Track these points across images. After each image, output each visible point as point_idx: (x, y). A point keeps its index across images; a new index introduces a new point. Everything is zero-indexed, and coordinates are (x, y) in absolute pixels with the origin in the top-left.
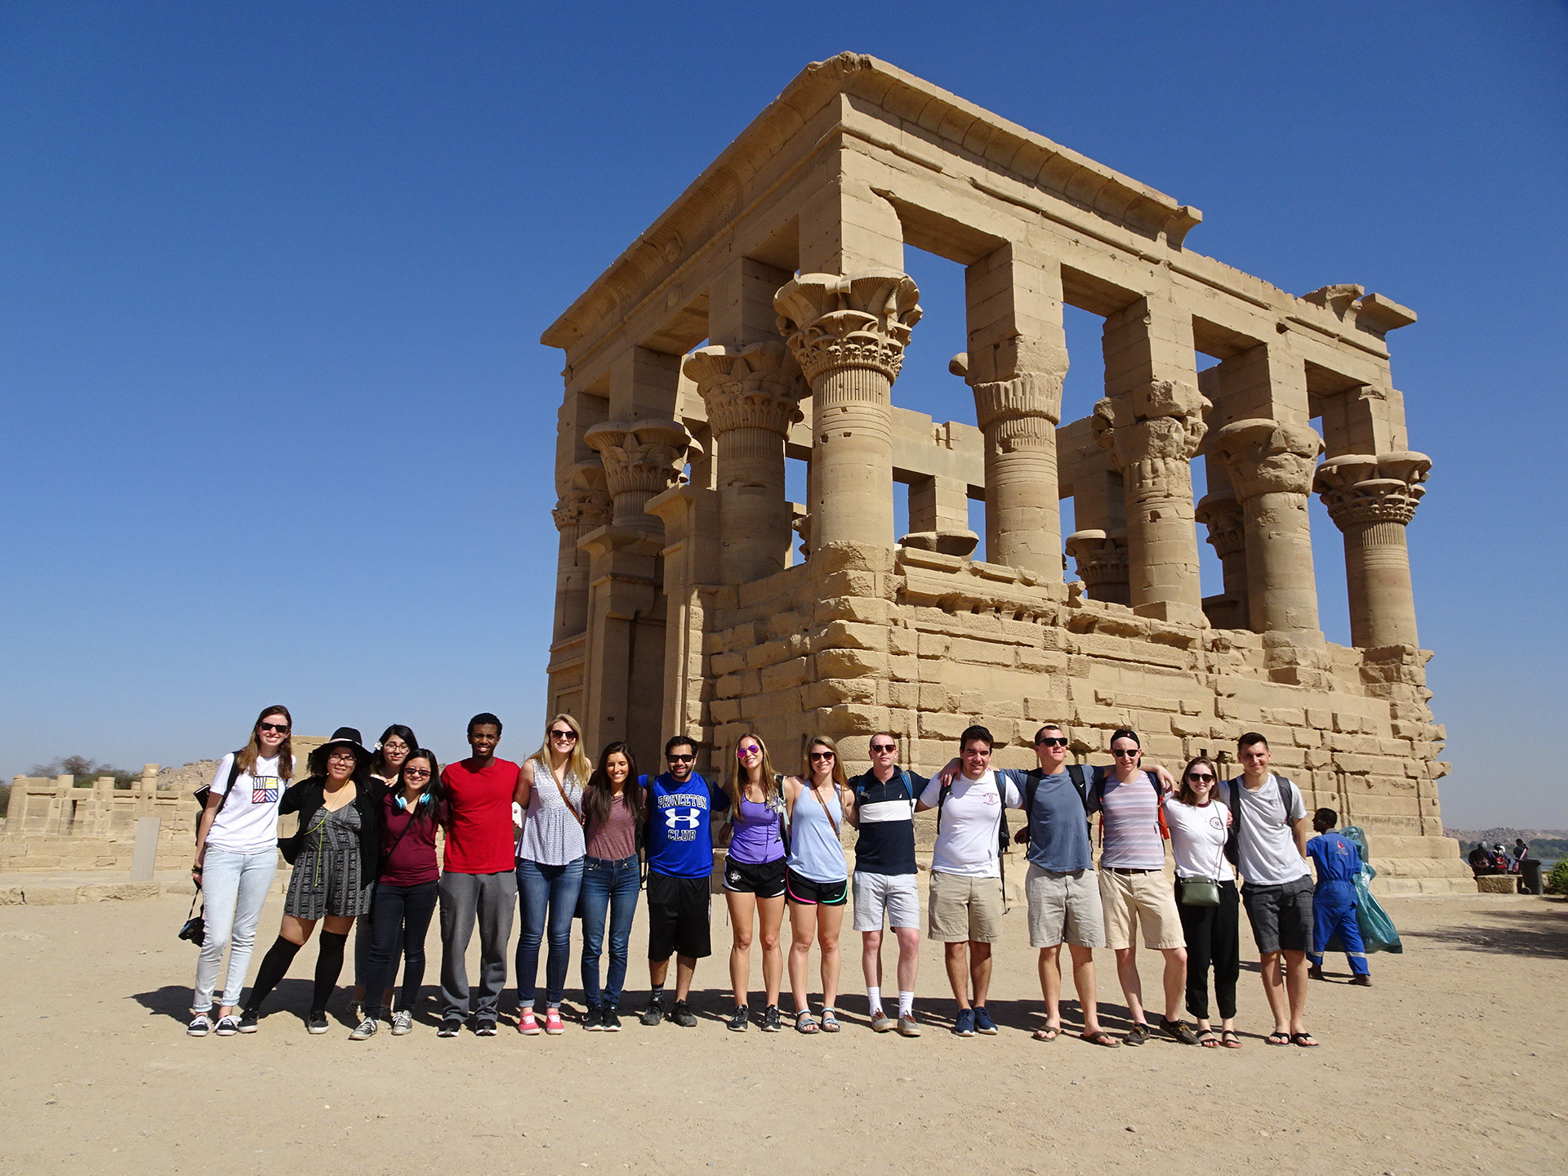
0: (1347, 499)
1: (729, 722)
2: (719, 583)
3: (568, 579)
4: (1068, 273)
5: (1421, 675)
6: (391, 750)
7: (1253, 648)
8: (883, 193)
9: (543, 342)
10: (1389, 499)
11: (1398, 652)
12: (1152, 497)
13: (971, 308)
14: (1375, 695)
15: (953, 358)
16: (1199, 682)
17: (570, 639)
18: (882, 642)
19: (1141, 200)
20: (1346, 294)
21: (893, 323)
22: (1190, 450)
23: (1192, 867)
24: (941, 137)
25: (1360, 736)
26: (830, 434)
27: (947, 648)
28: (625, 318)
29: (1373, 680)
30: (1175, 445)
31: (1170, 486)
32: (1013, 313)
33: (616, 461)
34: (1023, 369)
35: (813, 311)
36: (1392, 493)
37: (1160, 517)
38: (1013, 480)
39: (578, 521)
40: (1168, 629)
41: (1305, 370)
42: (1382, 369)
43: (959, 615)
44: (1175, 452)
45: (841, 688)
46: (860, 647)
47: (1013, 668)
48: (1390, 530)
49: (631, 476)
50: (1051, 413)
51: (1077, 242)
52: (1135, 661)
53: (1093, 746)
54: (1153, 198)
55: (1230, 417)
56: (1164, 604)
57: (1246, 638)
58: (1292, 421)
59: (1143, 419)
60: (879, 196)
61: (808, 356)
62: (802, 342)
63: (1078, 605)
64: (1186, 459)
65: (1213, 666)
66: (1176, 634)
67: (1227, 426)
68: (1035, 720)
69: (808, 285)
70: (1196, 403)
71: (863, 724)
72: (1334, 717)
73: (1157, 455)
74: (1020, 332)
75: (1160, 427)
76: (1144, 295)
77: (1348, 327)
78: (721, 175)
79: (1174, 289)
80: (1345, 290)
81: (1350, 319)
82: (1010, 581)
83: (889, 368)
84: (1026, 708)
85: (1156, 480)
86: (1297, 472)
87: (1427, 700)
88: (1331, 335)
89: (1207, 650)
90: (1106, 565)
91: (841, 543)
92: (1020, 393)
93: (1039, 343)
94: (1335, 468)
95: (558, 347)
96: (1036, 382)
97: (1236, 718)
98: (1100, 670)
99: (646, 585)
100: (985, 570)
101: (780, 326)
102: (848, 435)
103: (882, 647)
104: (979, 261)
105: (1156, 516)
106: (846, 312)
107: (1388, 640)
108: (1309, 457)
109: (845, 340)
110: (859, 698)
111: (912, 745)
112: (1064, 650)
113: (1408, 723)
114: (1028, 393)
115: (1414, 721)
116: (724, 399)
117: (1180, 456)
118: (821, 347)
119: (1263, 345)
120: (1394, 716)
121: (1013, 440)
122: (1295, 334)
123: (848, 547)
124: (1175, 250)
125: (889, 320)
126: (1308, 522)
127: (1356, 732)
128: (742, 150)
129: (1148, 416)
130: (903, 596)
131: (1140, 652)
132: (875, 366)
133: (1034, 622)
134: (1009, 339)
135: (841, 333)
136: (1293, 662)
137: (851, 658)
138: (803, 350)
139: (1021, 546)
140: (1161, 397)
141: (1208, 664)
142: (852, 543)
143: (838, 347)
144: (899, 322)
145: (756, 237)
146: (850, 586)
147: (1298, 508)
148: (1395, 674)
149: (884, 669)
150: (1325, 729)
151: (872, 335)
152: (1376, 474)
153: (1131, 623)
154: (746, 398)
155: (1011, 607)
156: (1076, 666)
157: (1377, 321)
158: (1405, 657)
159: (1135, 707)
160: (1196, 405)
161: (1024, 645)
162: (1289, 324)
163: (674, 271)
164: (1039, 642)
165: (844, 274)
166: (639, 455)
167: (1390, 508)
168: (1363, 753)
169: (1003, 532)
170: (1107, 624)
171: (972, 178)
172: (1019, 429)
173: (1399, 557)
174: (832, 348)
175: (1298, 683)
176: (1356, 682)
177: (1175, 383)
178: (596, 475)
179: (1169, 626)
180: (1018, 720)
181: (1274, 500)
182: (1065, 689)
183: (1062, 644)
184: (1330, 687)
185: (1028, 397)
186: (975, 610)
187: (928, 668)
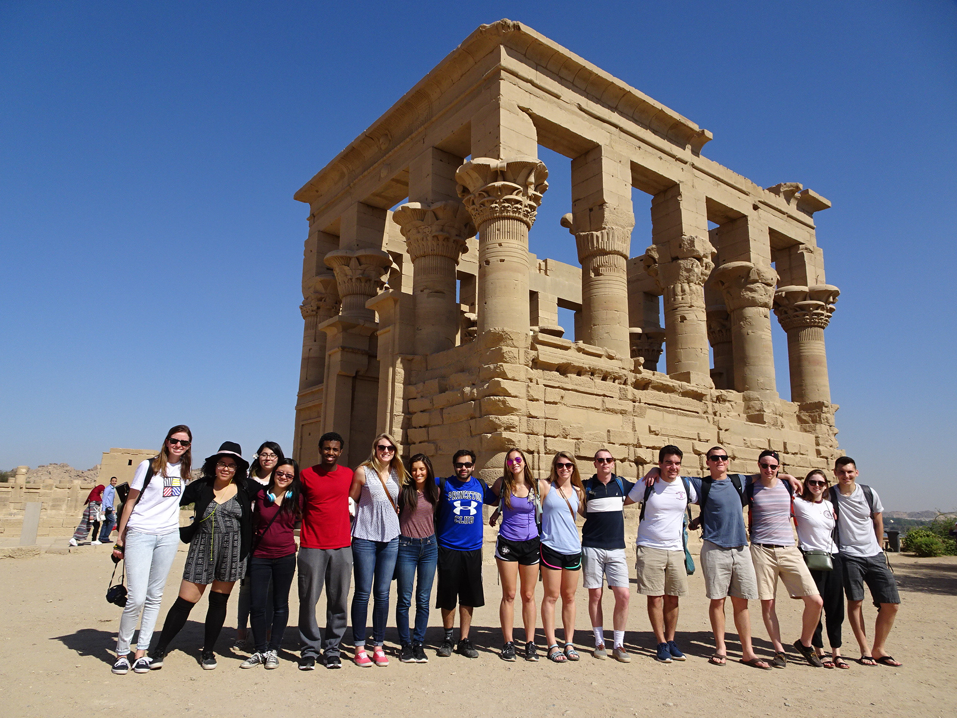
0: (790, 312)
1: (420, 442)
2: (414, 354)
3: (310, 350)
4: (635, 167)
5: (832, 421)
6: (264, 458)
7: (737, 401)
8: (525, 110)
9: (296, 199)
10: (815, 313)
11: (820, 406)
12: (681, 307)
13: (574, 186)
14: (806, 431)
15: (564, 216)
16: (709, 421)
17: (311, 388)
18: (522, 393)
19: (678, 124)
20: (792, 188)
21: (531, 191)
22: (704, 279)
23: (812, 544)
24: (560, 77)
25: (799, 456)
26: (491, 260)
27: (562, 397)
28: (352, 184)
29: (805, 422)
30: (695, 275)
31: (692, 300)
32: (602, 189)
33: (343, 275)
34: (608, 224)
35: (481, 182)
36: (817, 310)
37: (686, 320)
38: (600, 294)
39: (317, 313)
40: (692, 388)
41: (769, 233)
42: (811, 235)
43: (569, 377)
44: (695, 278)
45: (497, 421)
46: (509, 395)
47: (601, 411)
48: (815, 332)
49: (354, 285)
50: (624, 253)
51: (640, 148)
52: (672, 408)
53: (648, 460)
54: (685, 123)
55: (724, 260)
56: (689, 373)
57: (733, 395)
58: (761, 263)
59: (676, 259)
60: (523, 111)
61: (477, 210)
62: (473, 201)
63: (640, 373)
64: (702, 284)
65: (717, 412)
66: (697, 392)
67: (724, 265)
68: (614, 444)
69: (479, 164)
70: (708, 250)
71: (511, 445)
72: (785, 444)
73: (685, 281)
74: (606, 202)
75: (687, 264)
76: (678, 183)
77: (792, 208)
78: (419, 95)
79: (695, 180)
80: (791, 186)
81: (793, 204)
82: (600, 356)
83: (528, 220)
84: (609, 436)
85: (684, 296)
86: (765, 295)
87: (835, 434)
88: (783, 213)
89: (713, 402)
90: (641, 350)
91: (498, 329)
92: (606, 239)
93: (618, 209)
94: (784, 293)
95: (305, 202)
96: (616, 233)
97: (729, 444)
98: (651, 413)
99: (363, 354)
100: (585, 349)
101: (459, 191)
102: (502, 261)
103: (523, 396)
104: (580, 157)
105: (683, 319)
106: (503, 183)
107: (814, 398)
108: (771, 286)
109: (502, 201)
110: (509, 428)
111: (541, 459)
112: (631, 400)
113: (825, 449)
114: (611, 239)
115: (829, 447)
116: (419, 236)
117: (699, 283)
118: (486, 204)
119: (745, 217)
120: (818, 444)
121: (601, 268)
122: (763, 212)
123: (503, 332)
124: (696, 156)
125: (529, 189)
126: (770, 325)
127: (796, 453)
128: (434, 79)
129: (679, 258)
130: (536, 364)
131: (676, 403)
132: (520, 218)
133: (614, 382)
134: (599, 206)
135: (499, 196)
136: (762, 410)
137: (504, 402)
138: (474, 206)
139: (605, 335)
140: (688, 246)
141: (714, 411)
142: (505, 329)
143: (497, 205)
144: (535, 191)
145: (442, 134)
146: (503, 357)
147: (765, 317)
148: (818, 419)
149: (524, 410)
150: (779, 451)
151: (519, 198)
152: (808, 297)
153: (671, 384)
154: (433, 237)
155: (600, 373)
156: (638, 410)
157: (809, 206)
158: (824, 408)
159: (672, 436)
160: (709, 251)
161: (608, 397)
162: (760, 205)
163: (385, 155)
164: (616, 395)
165: (501, 159)
166: (360, 272)
167: (816, 318)
168: (800, 466)
169: (594, 325)
170: (657, 384)
171: (578, 104)
172: (603, 262)
173: (820, 348)
174: (493, 205)
175: (765, 423)
176: (794, 423)
177: (696, 237)
178: (331, 285)
179: (693, 386)
180: (604, 444)
181: (750, 311)
182: (631, 425)
183: (630, 397)
184: (782, 426)
185: (611, 242)
186: (579, 374)
187: (550, 410)
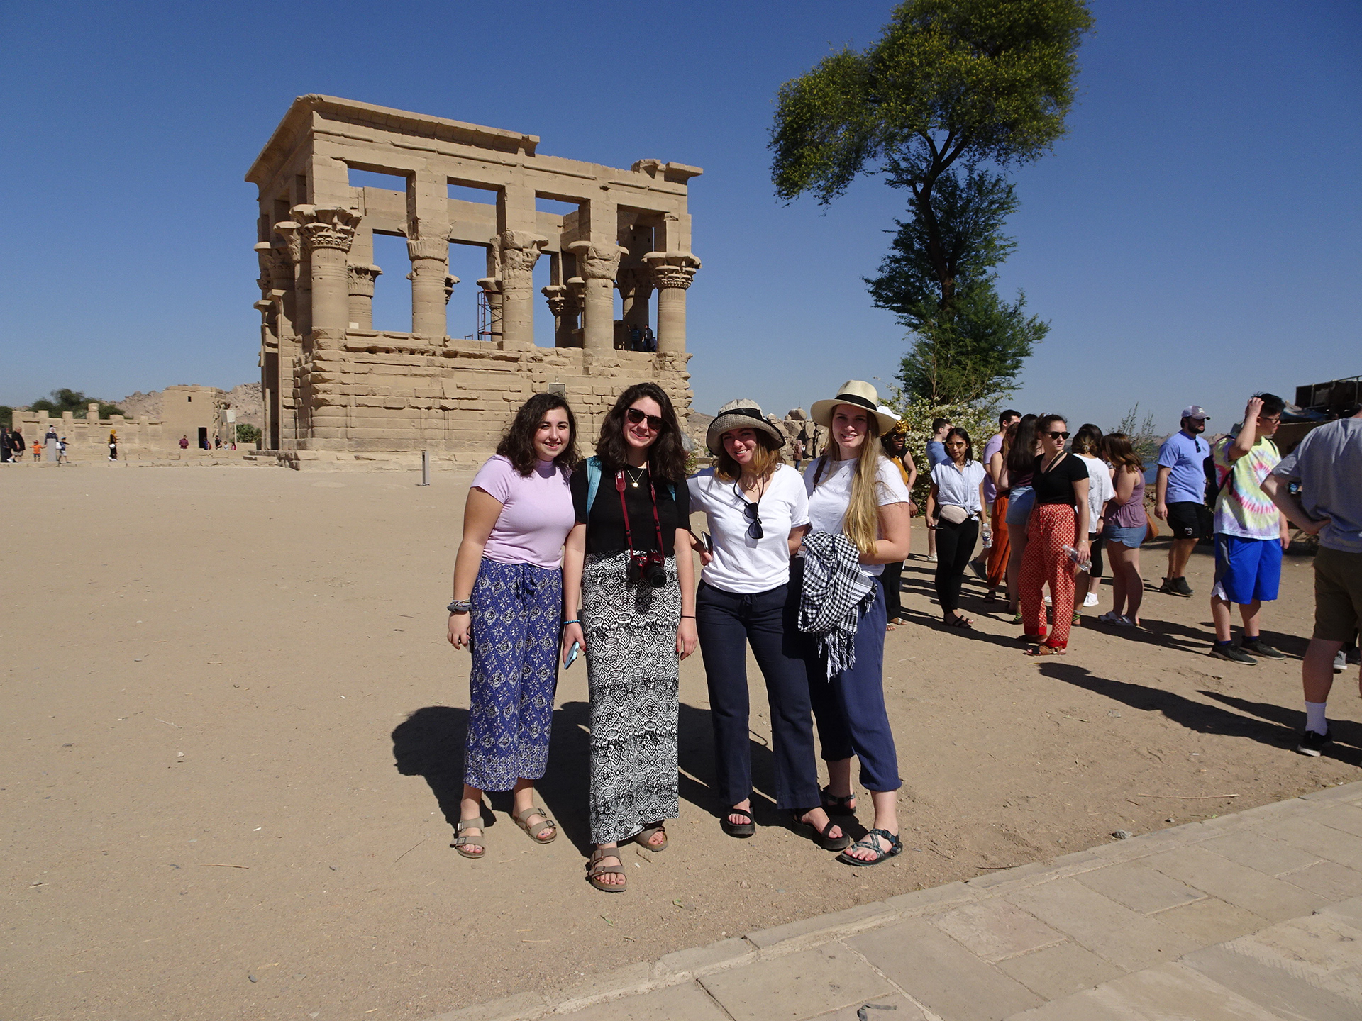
7: (575, 356)
9: (246, 181)
10: (670, 276)
12: (507, 289)
16: (522, 377)
21: (340, 226)
22: (527, 265)
24: (373, 123)
26: (315, 277)
27: (372, 369)
30: (517, 263)
31: (515, 283)
32: (416, 208)
34: (421, 236)
35: (305, 221)
36: (670, 273)
38: (418, 289)
40: (501, 354)
41: (618, 210)
42: (681, 204)
43: (378, 355)
44: (518, 266)
46: (326, 371)
47: (408, 376)
48: (672, 292)
51: (460, 163)
52: (482, 369)
53: (452, 407)
54: (505, 135)
57: (573, 351)
58: (605, 241)
60: (337, 160)
63: (446, 346)
64: (525, 269)
65: (532, 369)
66: (506, 356)
68: (420, 398)
71: (326, 402)
72: (612, 389)
73: (511, 268)
74: (418, 217)
75: (510, 254)
76: (506, 185)
77: (659, 181)
79: (526, 179)
80: (649, 162)
81: (660, 177)
82: (406, 338)
84: (415, 393)
85: (509, 280)
86: (602, 268)
88: (643, 188)
89: (529, 362)
93: (430, 223)
95: (255, 183)
96: (426, 243)
98: (460, 374)
100: (391, 334)
102: (321, 279)
103: (336, 371)
105: (508, 298)
106: (315, 224)
108: (613, 259)
109: (316, 236)
111: (352, 410)
112: (441, 366)
114: (423, 248)
117: (522, 268)
118: (311, 238)
119: (589, 200)
121: (418, 270)
122: (614, 191)
123: (319, 330)
124: (530, 156)
125: (337, 225)
129: (506, 248)
130: (348, 349)
131: (485, 365)
132: (334, 246)
133: (423, 354)
134: (416, 220)
135: (314, 233)
136: (590, 364)
137: (320, 376)
139: (420, 320)
140: (510, 239)
141: (528, 368)
143: (315, 239)
144: (346, 225)
146: (321, 346)
147: (604, 286)
149: (337, 380)
150: (604, 395)
151: (329, 233)
152: (665, 263)
153: (477, 353)
155: (408, 350)
156: (445, 374)
160: (528, 243)
161: (415, 366)
162: (611, 186)
164: (424, 364)
165: (315, 207)
167: (672, 281)
171: (392, 142)
172: (420, 265)
175: (590, 374)
179: (505, 352)
180: (409, 398)
181: (592, 283)
182: (439, 384)
183: (437, 364)
184: (612, 375)
186: (387, 352)
187: (360, 378)
